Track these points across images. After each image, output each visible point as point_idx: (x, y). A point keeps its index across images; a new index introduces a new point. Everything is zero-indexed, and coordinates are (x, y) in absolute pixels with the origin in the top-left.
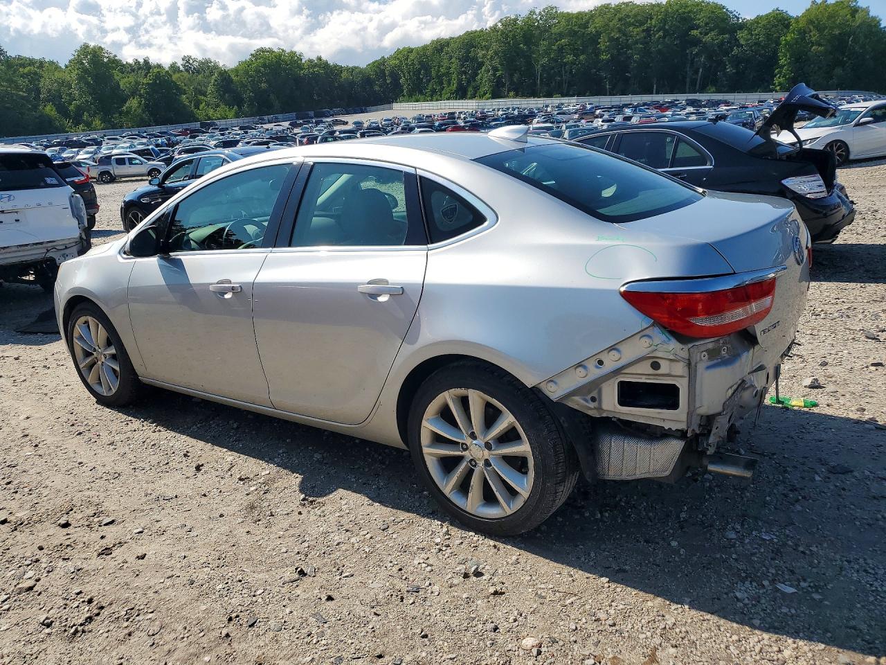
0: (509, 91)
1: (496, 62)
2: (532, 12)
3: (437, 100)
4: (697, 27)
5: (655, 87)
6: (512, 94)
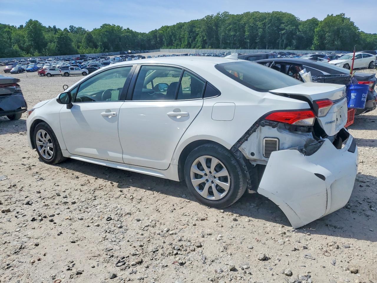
0: (209, 46)
1: (204, 34)
2: (219, 14)
3: (179, 48)
4: (284, 23)
5: (267, 47)
6: (210, 47)
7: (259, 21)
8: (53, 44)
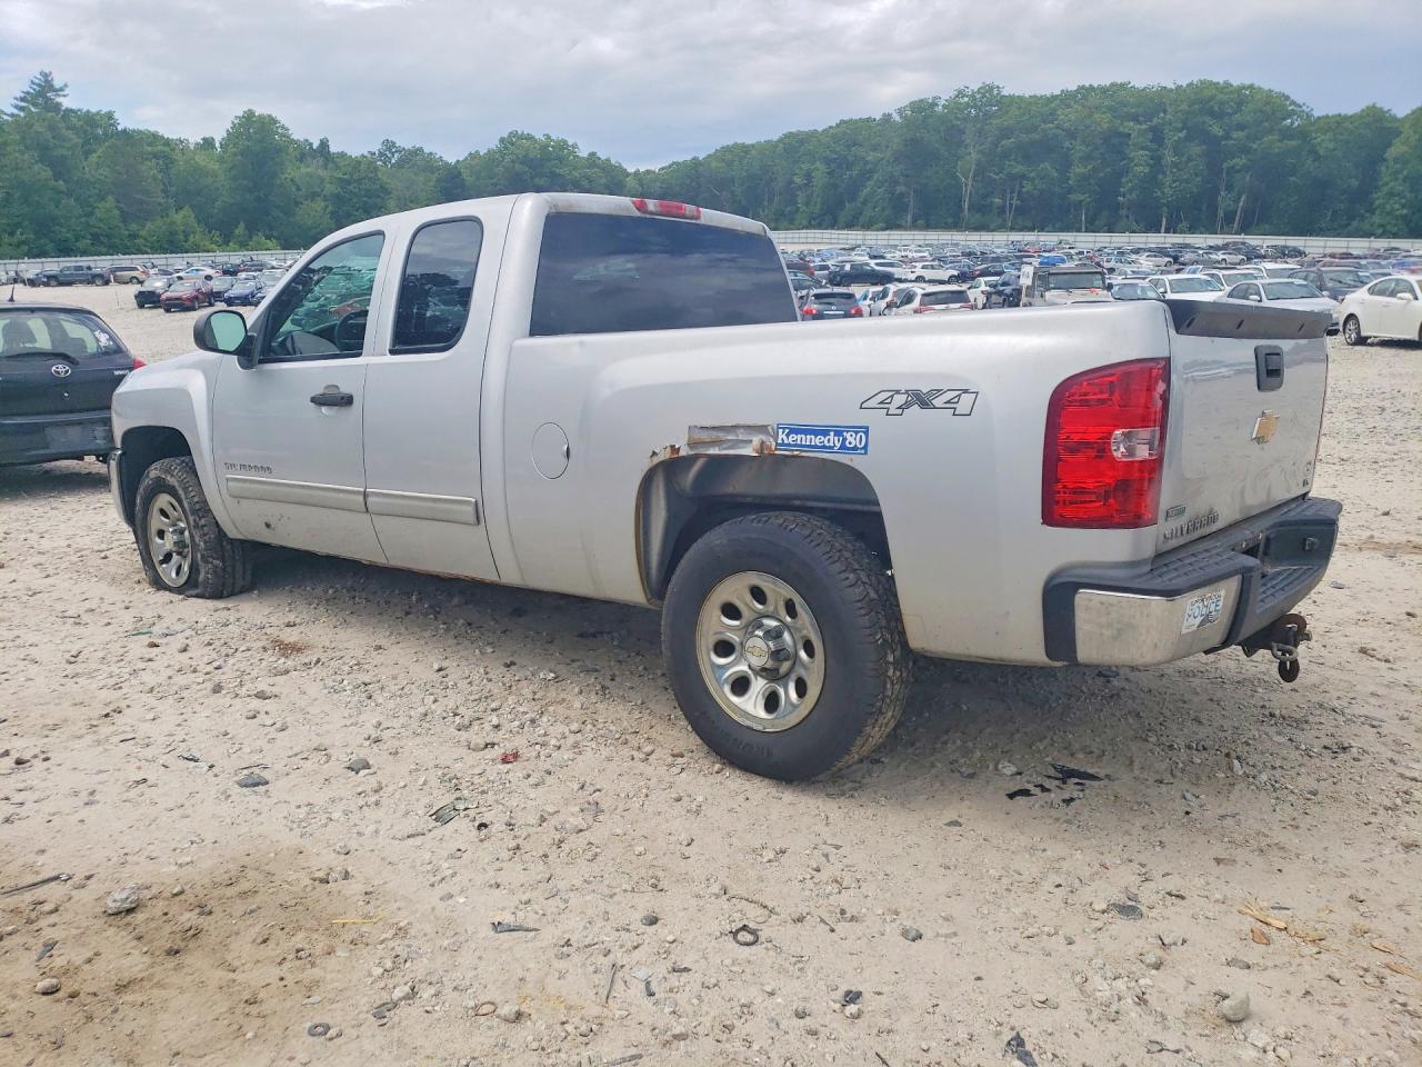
0: (914, 219)
1: (896, 170)
2: (960, 93)
5: (1164, 220)
6: (920, 222)
7: (1135, 118)
8: (319, 205)
